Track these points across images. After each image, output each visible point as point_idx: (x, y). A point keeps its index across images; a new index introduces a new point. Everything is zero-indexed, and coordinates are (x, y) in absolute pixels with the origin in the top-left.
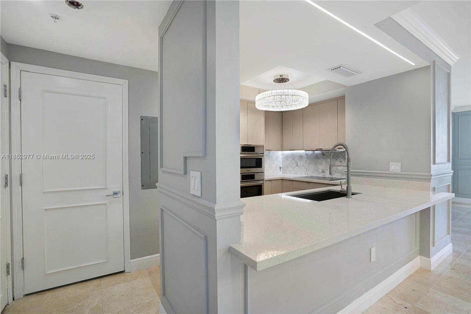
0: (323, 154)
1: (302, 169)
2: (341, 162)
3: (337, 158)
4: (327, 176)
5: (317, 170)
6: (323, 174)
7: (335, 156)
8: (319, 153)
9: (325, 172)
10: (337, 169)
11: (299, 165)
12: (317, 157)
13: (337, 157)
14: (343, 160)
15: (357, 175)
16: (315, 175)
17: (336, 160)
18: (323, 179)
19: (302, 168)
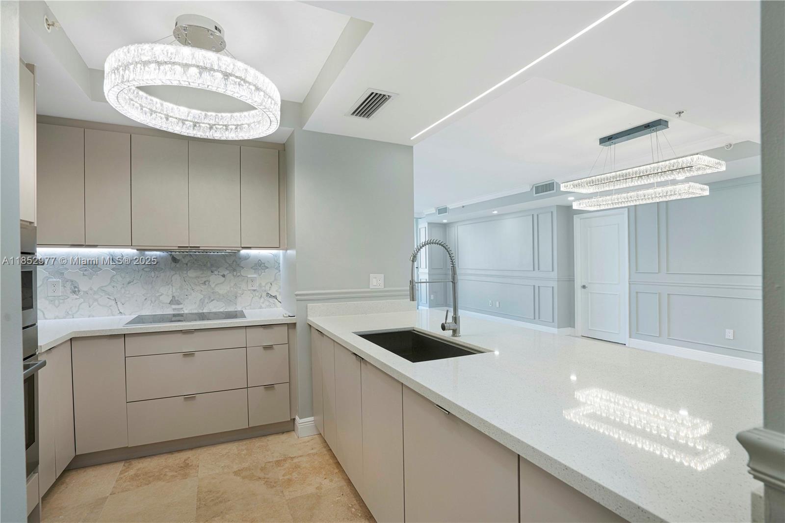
0: (174, 260)
1: (96, 300)
2: (224, 276)
3: (214, 269)
4: (186, 312)
5: (153, 299)
6: (174, 307)
7: (209, 265)
8: (162, 258)
9: (181, 301)
10: (213, 293)
11: (83, 287)
12: (155, 266)
13: (212, 265)
14: (228, 272)
15: (319, 300)
16: (147, 312)
17: (212, 272)
18: (174, 319)
19: (96, 297)
